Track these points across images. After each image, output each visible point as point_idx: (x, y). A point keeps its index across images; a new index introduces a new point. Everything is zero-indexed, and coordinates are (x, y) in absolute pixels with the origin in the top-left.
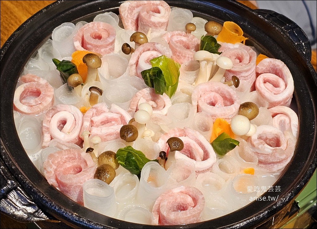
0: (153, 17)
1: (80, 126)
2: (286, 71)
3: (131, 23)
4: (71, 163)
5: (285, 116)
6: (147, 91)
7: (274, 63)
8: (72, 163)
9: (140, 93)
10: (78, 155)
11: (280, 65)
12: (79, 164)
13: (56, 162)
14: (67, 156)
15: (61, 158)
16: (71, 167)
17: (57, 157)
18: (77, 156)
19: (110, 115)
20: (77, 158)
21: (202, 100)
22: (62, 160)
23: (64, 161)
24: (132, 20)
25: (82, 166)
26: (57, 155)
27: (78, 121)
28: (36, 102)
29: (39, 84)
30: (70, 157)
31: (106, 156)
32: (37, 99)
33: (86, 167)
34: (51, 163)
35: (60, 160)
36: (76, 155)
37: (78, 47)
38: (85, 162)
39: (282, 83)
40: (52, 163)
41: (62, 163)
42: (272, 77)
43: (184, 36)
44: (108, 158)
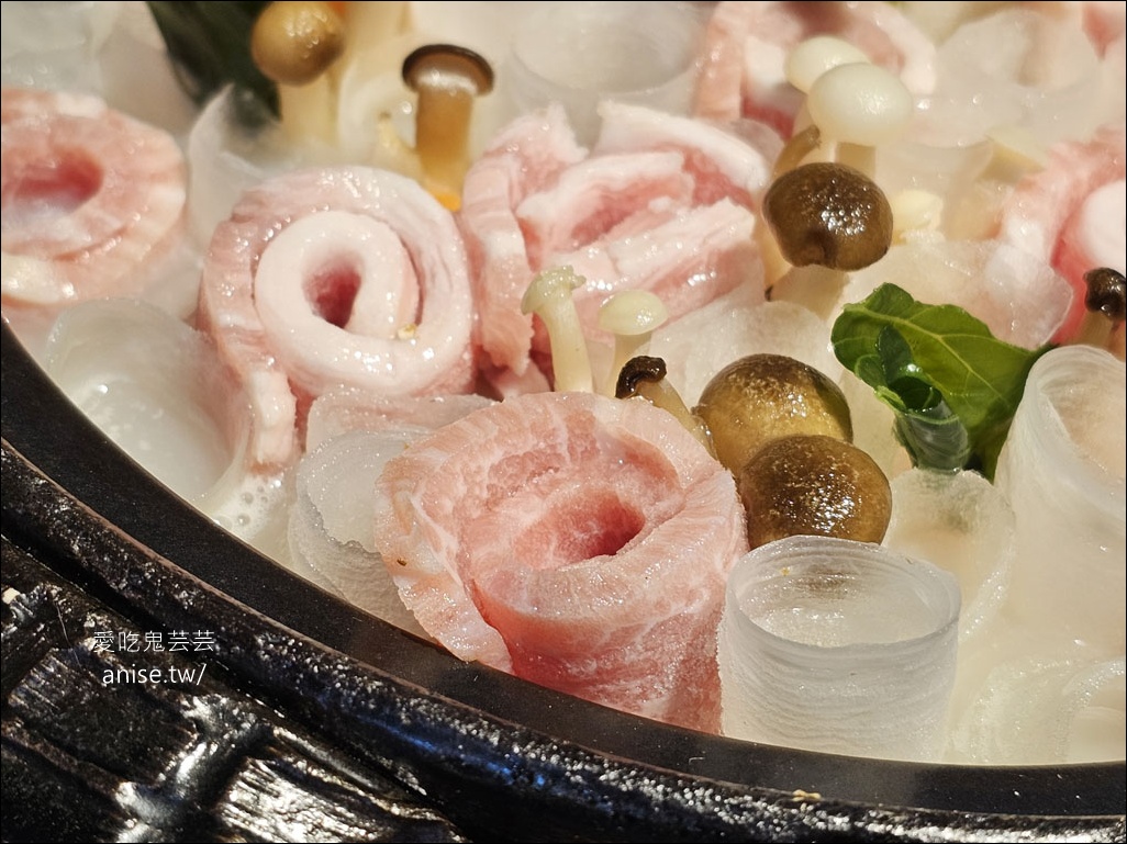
4: (536, 500)
8: (543, 495)
10: (571, 431)
12: (598, 484)
13: (448, 505)
14: (497, 455)
15: (469, 477)
16: (541, 524)
17: (444, 469)
18: (563, 436)
20: (563, 450)
22: (477, 492)
23: (485, 495)
25: (628, 489)
26: (437, 458)
28: (91, 225)
30: (521, 453)
31: (757, 388)
32: (91, 207)
33: (662, 486)
34: (422, 514)
35: (461, 489)
36: (553, 433)
40: (428, 519)
41: (476, 514)
44: (774, 395)
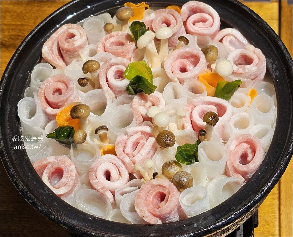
0: (75, 42)
1: (122, 165)
2: (202, 5)
3: (59, 59)
5: (228, 36)
6: (136, 99)
7: (190, 6)
9: (135, 105)
11: (194, 5)
19: (134, 139)
21: (177, 73)
24: (57, 57)
26: (139, 200)
27: (118, 163)
29: (53, 164)
37: (52, 111)
38: (160, 186)
39: (207, 16)
42: (196, 16)
43: (110, 38)
